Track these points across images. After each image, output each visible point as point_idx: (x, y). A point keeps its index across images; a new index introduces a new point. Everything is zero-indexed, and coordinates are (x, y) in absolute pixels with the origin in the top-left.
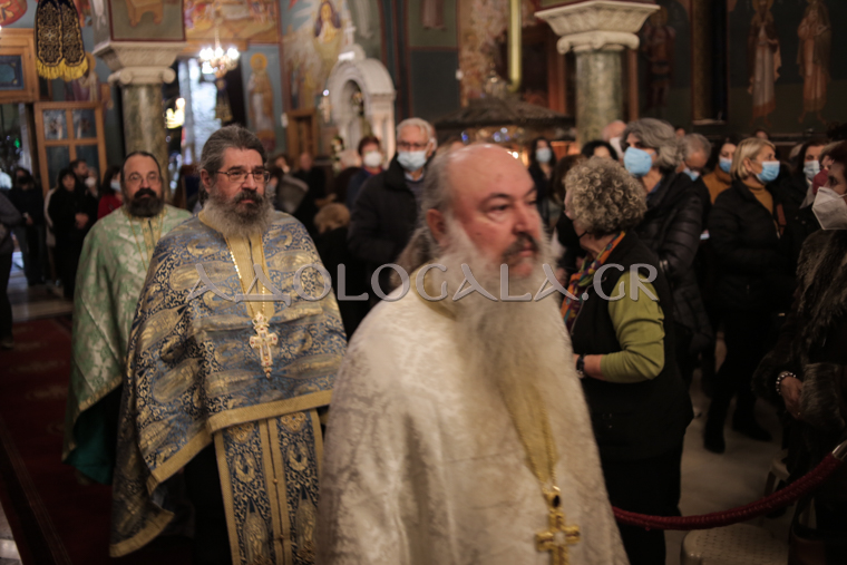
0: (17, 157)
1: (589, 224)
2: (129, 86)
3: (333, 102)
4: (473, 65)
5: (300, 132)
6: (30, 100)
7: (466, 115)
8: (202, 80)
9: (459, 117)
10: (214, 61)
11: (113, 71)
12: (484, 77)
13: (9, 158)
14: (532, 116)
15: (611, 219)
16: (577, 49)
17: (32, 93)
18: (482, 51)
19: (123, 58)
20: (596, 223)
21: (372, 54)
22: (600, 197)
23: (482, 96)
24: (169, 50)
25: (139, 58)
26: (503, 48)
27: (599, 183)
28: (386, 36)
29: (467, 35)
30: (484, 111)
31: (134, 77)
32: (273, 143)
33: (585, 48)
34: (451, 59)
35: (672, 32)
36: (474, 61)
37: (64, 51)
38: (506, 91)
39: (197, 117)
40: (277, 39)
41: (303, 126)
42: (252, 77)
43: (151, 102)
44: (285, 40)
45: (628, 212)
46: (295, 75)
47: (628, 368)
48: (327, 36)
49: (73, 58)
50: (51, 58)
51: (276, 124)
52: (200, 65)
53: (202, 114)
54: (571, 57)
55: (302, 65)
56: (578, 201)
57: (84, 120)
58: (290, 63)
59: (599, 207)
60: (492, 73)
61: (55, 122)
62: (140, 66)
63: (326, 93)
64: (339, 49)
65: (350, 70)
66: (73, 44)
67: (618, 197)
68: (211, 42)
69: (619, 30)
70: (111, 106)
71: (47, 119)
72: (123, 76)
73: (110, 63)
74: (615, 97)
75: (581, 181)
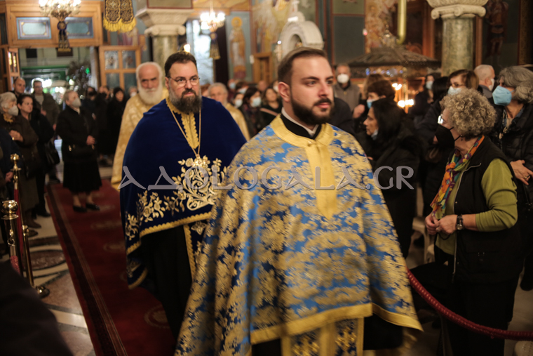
0: (87, 80)
1: (466, 130)
2: (157, 36)
3: (283, 49)
4: (374, 26)
5: (261, 67)
6: (97, 45)
7: (369, 58)
8: (201, 33)
9: (364, 60)
10: (209, 22)
11: (148, 27)
12: (381, 34)
13: (83, 79)
14: (413, 60)
15: (479, 127)
16: (443, 16)
17: (98, 40)
18: (380, 17)
19: (154, 19)
21: (309, 18)
22: (472, 113)
23: (380, 46)
24: (182, 14)
25: (164, 19)
26: (394, 15)
27: (471, 104)
28: (318, 6)
29: (370, 7)
30: (381, 56)
31: (160, 31)
32: (244, 74)
33: (450, 15)
34: (360, 21)
35: (506, 5)
36: (375, 23)
37: (121, 14)
38: (396, 42)
39: (198, 57)
40: (248, 8)
41: (264, 63)
42: (233, 32)
43: (170, 47)
44: (254, 9)
46: (259, 30)
47: (496, 221)
48: (280, 6)
49: (127, 19)
50: (113, 19)
51: (247, 61)
52: (200, 24)
53: (200, 55)
54: (439, 22)
55: (264, 24)
56: (458, 116)
57: (129, 57)
58: (256, 23)
59: (472, 119)
60: (387, 31)
61: (112, 58)
62: (164, 24)
63: (279, 42)
64: (288, 15)
65: (295, 28)
66: (127, 9)
67: (483, 113)
68: (208, 9)
69: (473, 4)
70: (146, 48)
71: (107, 55)
72: (154, 30)
73: (146, 22)
74: (468, 48)
75: (458, 103)
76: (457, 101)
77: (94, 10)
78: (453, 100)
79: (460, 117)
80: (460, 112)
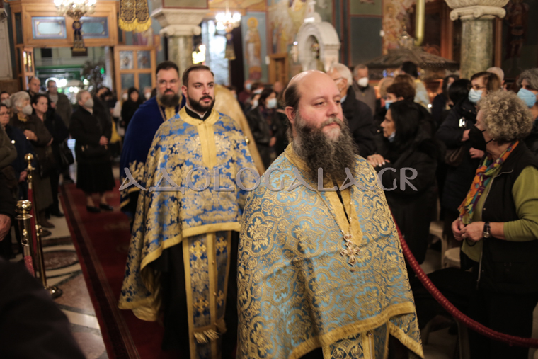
0: (102, 79)
1: (498, 134)
2: (173, 37)
3: (300, 50)
4: (391, 27)
5: (277, 68)
6: (112, 45)
7: (386, 60)
8: (217, 34)
9: (382, 61)
10: (225, 22)
11: (163, 27)
12: (398, 35)
13: (98, 79)
14: (431, 62)
15: (512, 132)
16: (462, 18)
17: (113, 40)
18: (398, 18)
19: (169, 19)
20: (502, 134)
21: (326, 19)
22: (506, 117)
23: (398, 47)
24: (198, 14)
25: (180, 19)
26: (412, 16)
27: (507, 108)
28: (335, 7)
29: (388, 7)
30: (399, 57)
31: (176, 31)
32: (260, 75)
33: (469, 17)
34: (377, 22)
35: (526, 7)
36: (392, 24)
37: (137, 14)
38: (413, 44)
39: (212, 57)
40: (264, 8)
41: (279, 64)
42: (249, 32)
43: (186, 47)
44: (270, 9)
45: (523, 128)
46: (275, 31)
47: (525, 231)
48: (296, 7)
49: (142, 18)
50: (129, 19)
51: (262, 62)
52: (216, 24)
53: (215, 56)
54: (458, 23)
55: (280, 25)
56: (491, 119)
57: (144, 57)
58: (273, 24)
59: (506, 124)
60: (405, 32)
61: (127, 58)
62: (179, 24)
63: (295, 43)
64: (304, 16)
65: (311, 29)
66: (143, 9)
67: (519, 118)
68: (223, 9)
69: (493, 5)
70: (161, 49)
71: (122, 55)
72: (169, 30)
73: (162, 22)
74: (488, 50)
75: (493, 105)
76: (492, 103)
77: (109, 9)
78: (489, 102)
79: (493, 120)
80: (494, 115)
